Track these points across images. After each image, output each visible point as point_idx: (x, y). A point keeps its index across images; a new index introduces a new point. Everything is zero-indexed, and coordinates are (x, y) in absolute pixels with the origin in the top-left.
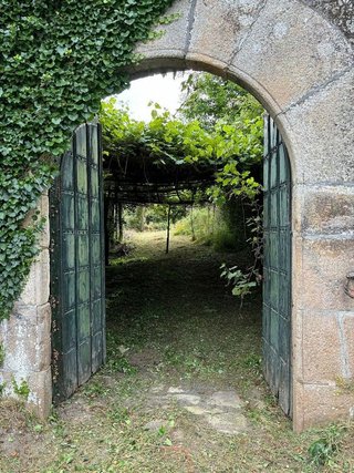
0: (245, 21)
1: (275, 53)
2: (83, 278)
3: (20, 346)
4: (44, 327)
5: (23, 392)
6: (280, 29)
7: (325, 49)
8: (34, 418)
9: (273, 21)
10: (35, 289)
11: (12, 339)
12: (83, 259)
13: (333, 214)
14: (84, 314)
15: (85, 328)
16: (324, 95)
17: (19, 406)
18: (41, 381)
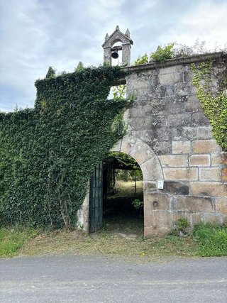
0: (132, 145)
1: (138, 152)
2: (97, 201)
3: (82, 216)
4: (87, 212)
5: (82, 227)
6: (139, 147)
7: (148, 152)
8: (84, 234)
9: (138, 145)
10: (86, 203)
11: (80, 214)
12: (97, 196)
13: (151, 187)
14: (96, 211)
15: (97, 215)
16: (148, 161)
17: (81, 231)
18: (86, 225)
